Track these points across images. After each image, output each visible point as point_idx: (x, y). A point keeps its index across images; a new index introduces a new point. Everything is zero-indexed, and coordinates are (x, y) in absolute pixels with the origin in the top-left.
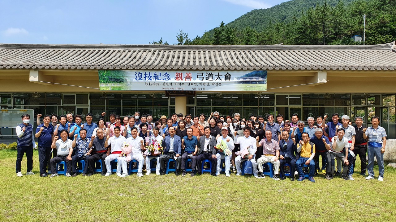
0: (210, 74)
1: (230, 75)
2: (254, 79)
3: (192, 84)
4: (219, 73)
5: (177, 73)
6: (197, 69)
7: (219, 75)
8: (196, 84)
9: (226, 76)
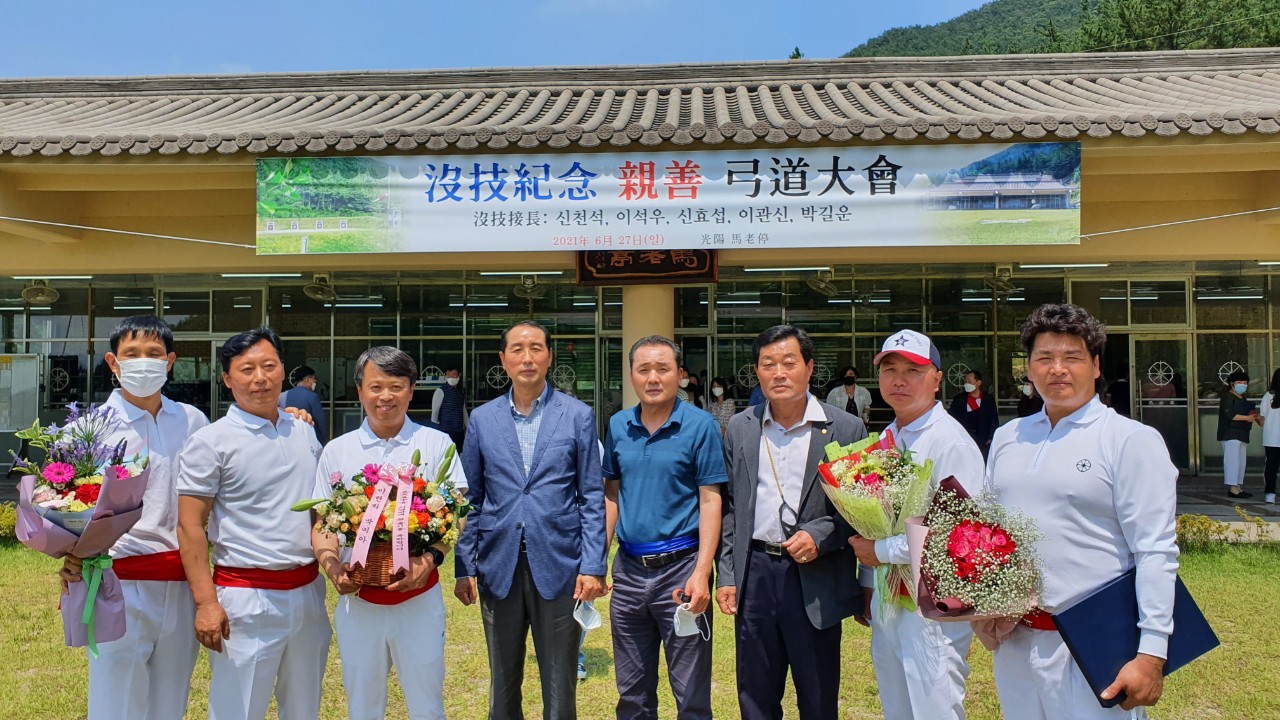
0: (790, 162)
1: (895, 168)
2: (1016, 184)
3: (702, 214)
4: (836, 159)
5: (628, 163)
6: (729, 144)
7: (835, 171)
8: (720, 212)
9: (871, 173)
